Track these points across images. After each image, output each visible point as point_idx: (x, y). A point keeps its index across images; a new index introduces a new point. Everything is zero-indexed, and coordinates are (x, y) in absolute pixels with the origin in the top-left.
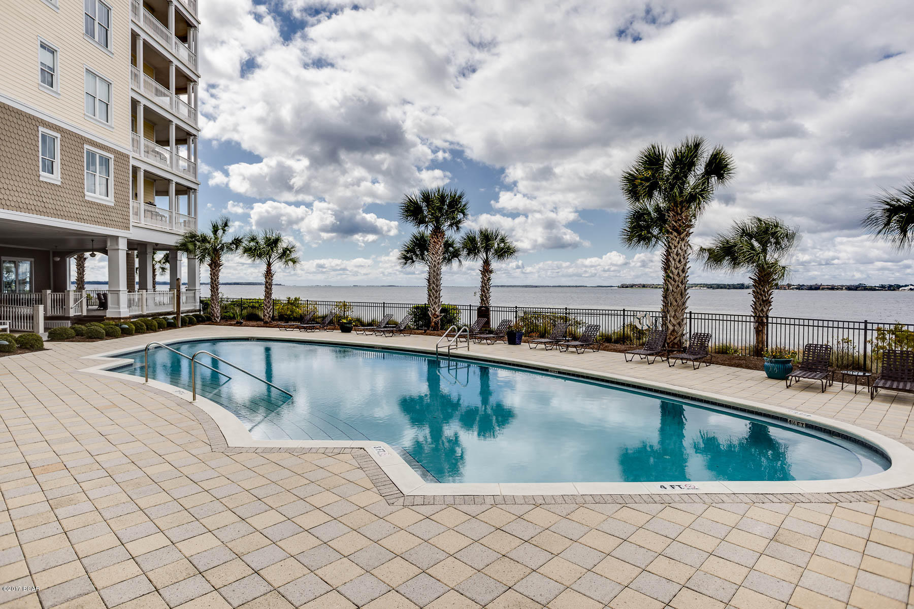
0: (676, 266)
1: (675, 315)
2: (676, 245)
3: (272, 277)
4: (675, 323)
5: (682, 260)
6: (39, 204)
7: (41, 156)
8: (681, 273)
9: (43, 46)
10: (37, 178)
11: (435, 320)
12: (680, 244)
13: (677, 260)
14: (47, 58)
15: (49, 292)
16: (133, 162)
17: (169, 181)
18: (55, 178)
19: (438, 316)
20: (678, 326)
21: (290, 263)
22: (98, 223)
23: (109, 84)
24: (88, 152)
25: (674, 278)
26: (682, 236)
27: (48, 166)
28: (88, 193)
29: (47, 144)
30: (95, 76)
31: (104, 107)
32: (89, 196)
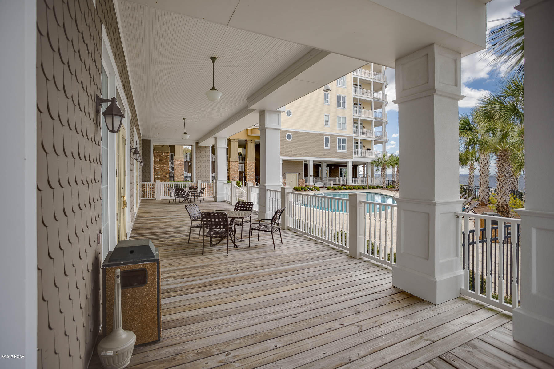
6: (324, 155)
7: (325, 143)
9: (325, 116)
10: (324, 149)
14: (326, 118)
15: (337, 177)
16: (354, 138)
17: (373, 140)
18: (329, 148)
22: (342, 158)
23: (345, 118)
24: (338, 139)
27: (327, 145)
28: (339, 150)
29: (327, 140)
30: (340, 117)
31: (344, 125)
32: (339, 151)
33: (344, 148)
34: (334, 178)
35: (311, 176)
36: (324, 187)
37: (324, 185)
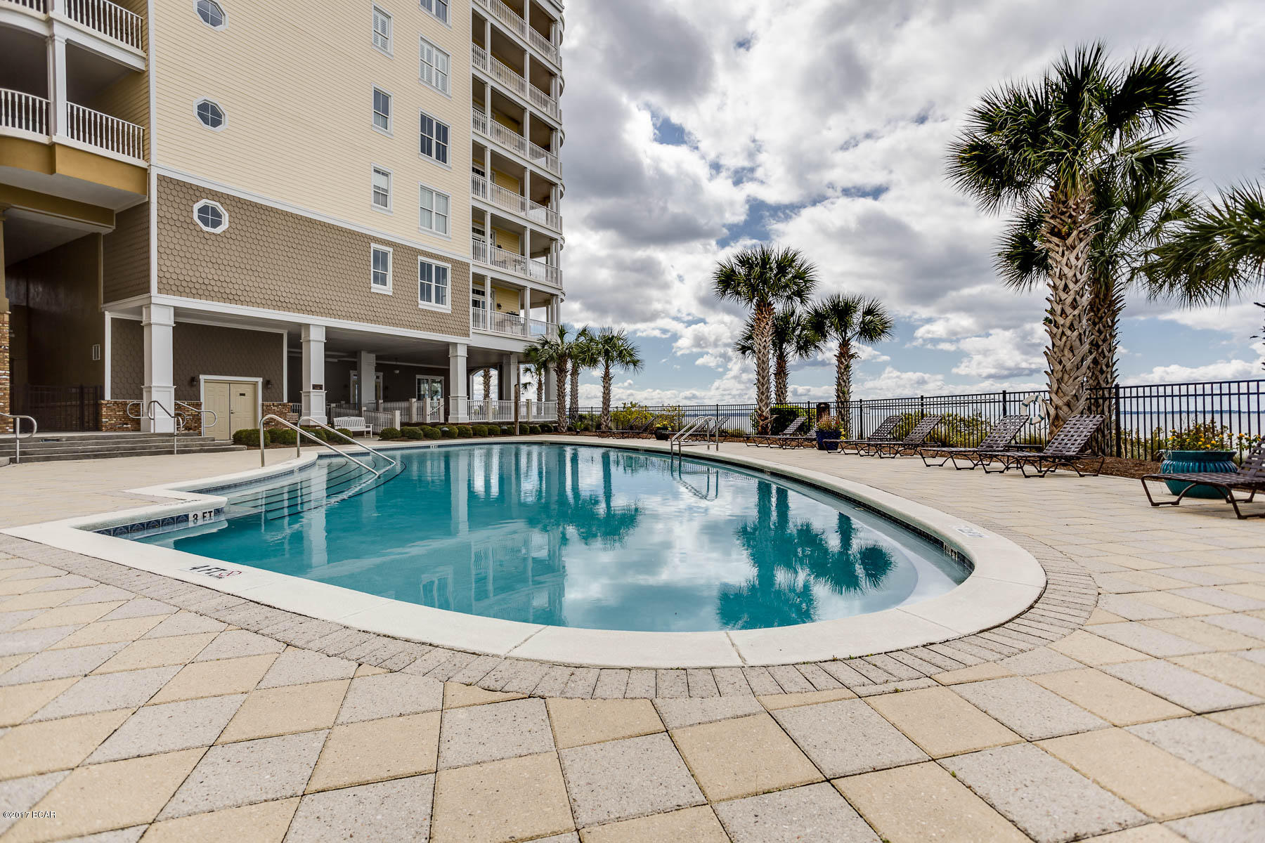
0: (1058, 299)
1: (1059, 387)
2: (1058, 260)
3: (610, 380)
4: (1060, 403)
5: (1071, 285)
6: (370, 313)
7: (372, 270)
8: (1068, 310)
9: (377, 171)
10: (368, 290)
11: (761, 423)
12: (1065, 258)
13: (1061, 287)
14: (381, 181)
16: (473, 269)
17: (524, 288)
18: (388, 289)
19: (767, 418)
20: (1065, 409)
21: (631, 367)
22: (434, 330)
23: (447, 198)
24: (423, 264)
25: (1055, 321)
26: (1069, 241)
27: (379, 278)
28: (422, 302)
29: (380, 259)
30: (431, 192)
31: (442, 219)
32: (423, 305)
33: (440, 299)
34: (404, 404)
35: (315, 387)
36: (368, 432)
37: (367, 427)
